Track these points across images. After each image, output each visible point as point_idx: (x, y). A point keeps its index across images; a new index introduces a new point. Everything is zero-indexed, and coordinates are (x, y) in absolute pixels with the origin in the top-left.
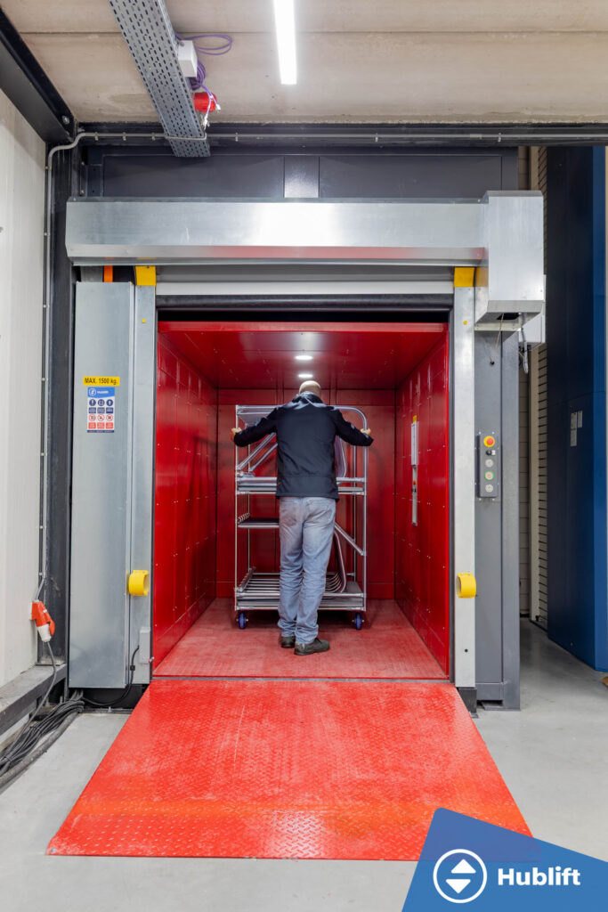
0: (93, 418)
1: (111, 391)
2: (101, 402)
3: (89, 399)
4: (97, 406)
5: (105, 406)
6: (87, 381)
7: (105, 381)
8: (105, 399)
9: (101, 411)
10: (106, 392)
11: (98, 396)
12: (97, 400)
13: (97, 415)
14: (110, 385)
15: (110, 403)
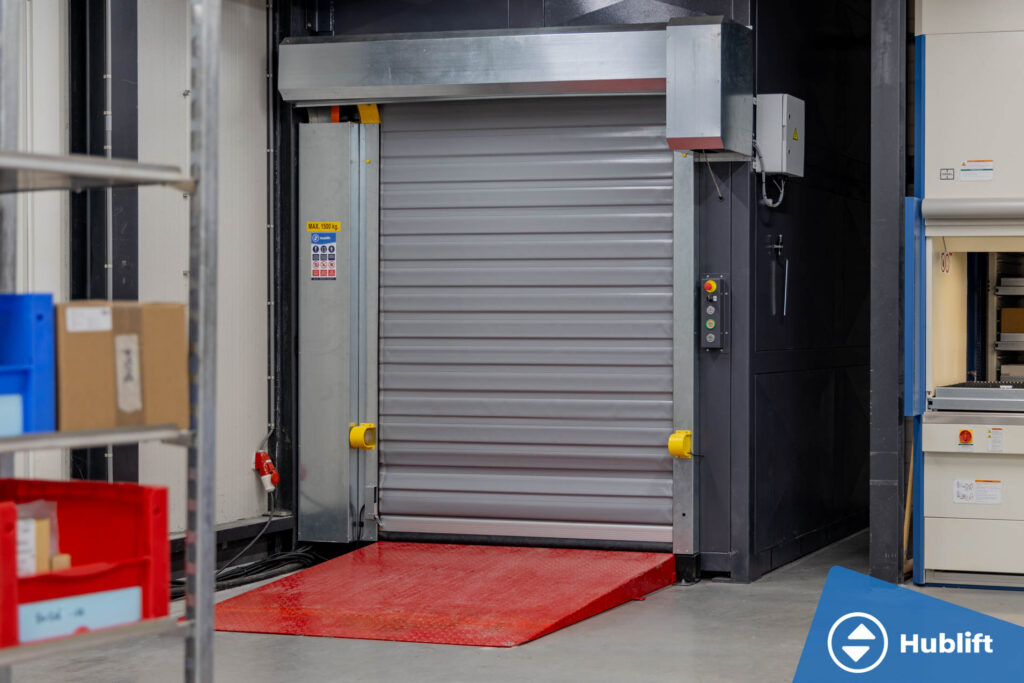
0: (317, 265)
1: (333, 237)
2: (324, 249)
3: (313, 245)
4: (320, 253)
5: (328, 252)
6: (310, 226)
7: (327, 226)
8: (328, 245)
9: (324, 258)
10: (328, 238)
11: (321, 242)
12: (320, 246)
13: (320, 262)
14: (332, 230)
15: (332, 249)
